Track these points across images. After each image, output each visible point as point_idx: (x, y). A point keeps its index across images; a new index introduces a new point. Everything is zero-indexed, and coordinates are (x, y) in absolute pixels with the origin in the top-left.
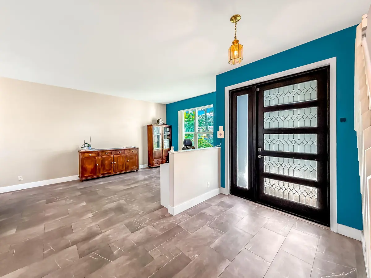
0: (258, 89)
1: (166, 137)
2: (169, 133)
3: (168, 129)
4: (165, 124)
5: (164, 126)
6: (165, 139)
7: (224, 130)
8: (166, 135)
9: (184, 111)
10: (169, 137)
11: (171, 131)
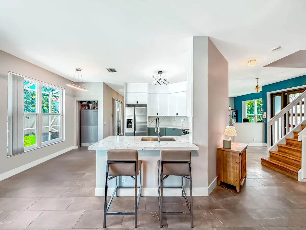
0: (286, 94)
1: (234, 117)
2: (235, 115)
3: (235, 113)
4: (232, 110)
5: (232, 111)
6: (233, 118)
7: (266, 114)
8: (233, 116)
9: (246, 102)
10: (235, 117)
11: (237, 114)
